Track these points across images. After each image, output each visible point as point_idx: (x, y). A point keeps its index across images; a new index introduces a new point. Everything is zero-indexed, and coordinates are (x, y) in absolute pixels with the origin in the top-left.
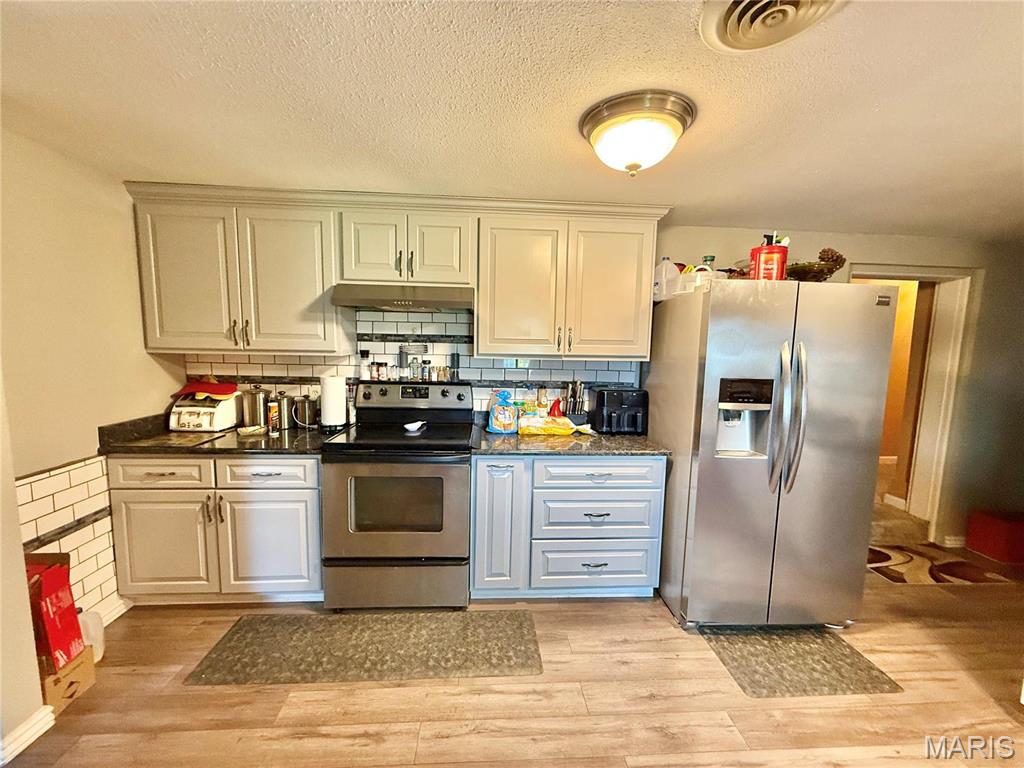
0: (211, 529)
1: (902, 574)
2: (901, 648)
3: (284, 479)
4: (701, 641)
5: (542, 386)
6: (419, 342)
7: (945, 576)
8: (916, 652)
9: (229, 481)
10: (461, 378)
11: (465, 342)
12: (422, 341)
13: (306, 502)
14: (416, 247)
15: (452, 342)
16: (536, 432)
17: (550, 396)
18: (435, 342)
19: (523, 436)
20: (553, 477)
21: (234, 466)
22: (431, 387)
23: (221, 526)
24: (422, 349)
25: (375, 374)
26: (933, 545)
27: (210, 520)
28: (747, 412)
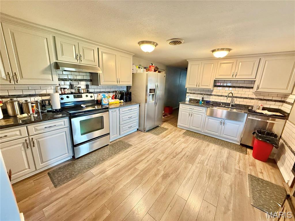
0: (29, 151)
2: (166, 125)
3: (57, 127)
4: (148, 133)
5: (109, 92)
6: (76, 81)
9: (34, 132)
10: (90, 91)
11: (90, 81)
12: (78, 81)
13: (66, 132)
14: (81, 53)
15: (86, 81)
16: (113, 103)
17: (111, 95)
18: (81, 81)
19: (110, 104)
20: (123, 111)
21: (35, 127)
22: (82, 94)
23: (33, 148)
24: (78, 83)
25: (63, 92)
27: (28, 148)
28: (151, 95)
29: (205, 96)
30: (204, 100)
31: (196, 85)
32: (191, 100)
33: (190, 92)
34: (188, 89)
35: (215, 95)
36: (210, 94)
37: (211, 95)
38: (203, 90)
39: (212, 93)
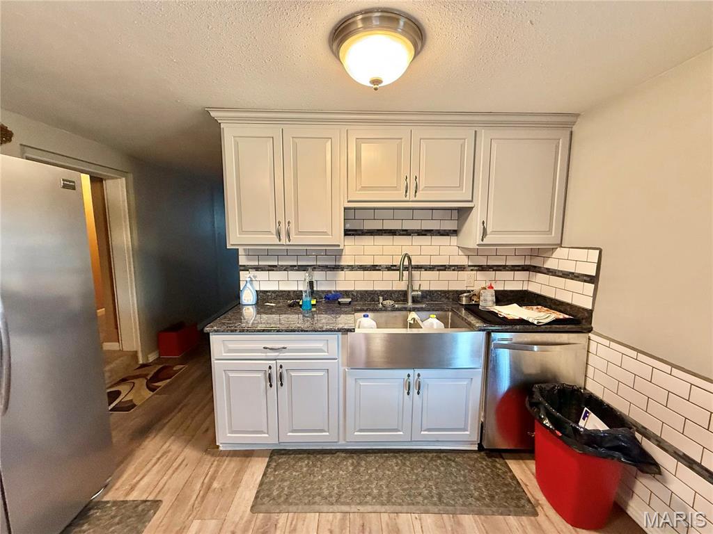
1: (131, 401)
2: (149, 465)
7: (156, 384)
8: (159, 459)
26: (143, 366)
29: (318, 276)
30: (315, 289)
31: (274, 231)
32: (263, 298)
33: (256, 263)
34: (241, 252)
35: (352, 268)
36: (333, 263)
37: (337, 268)
38: (307, 251)
39: (340, 260)
